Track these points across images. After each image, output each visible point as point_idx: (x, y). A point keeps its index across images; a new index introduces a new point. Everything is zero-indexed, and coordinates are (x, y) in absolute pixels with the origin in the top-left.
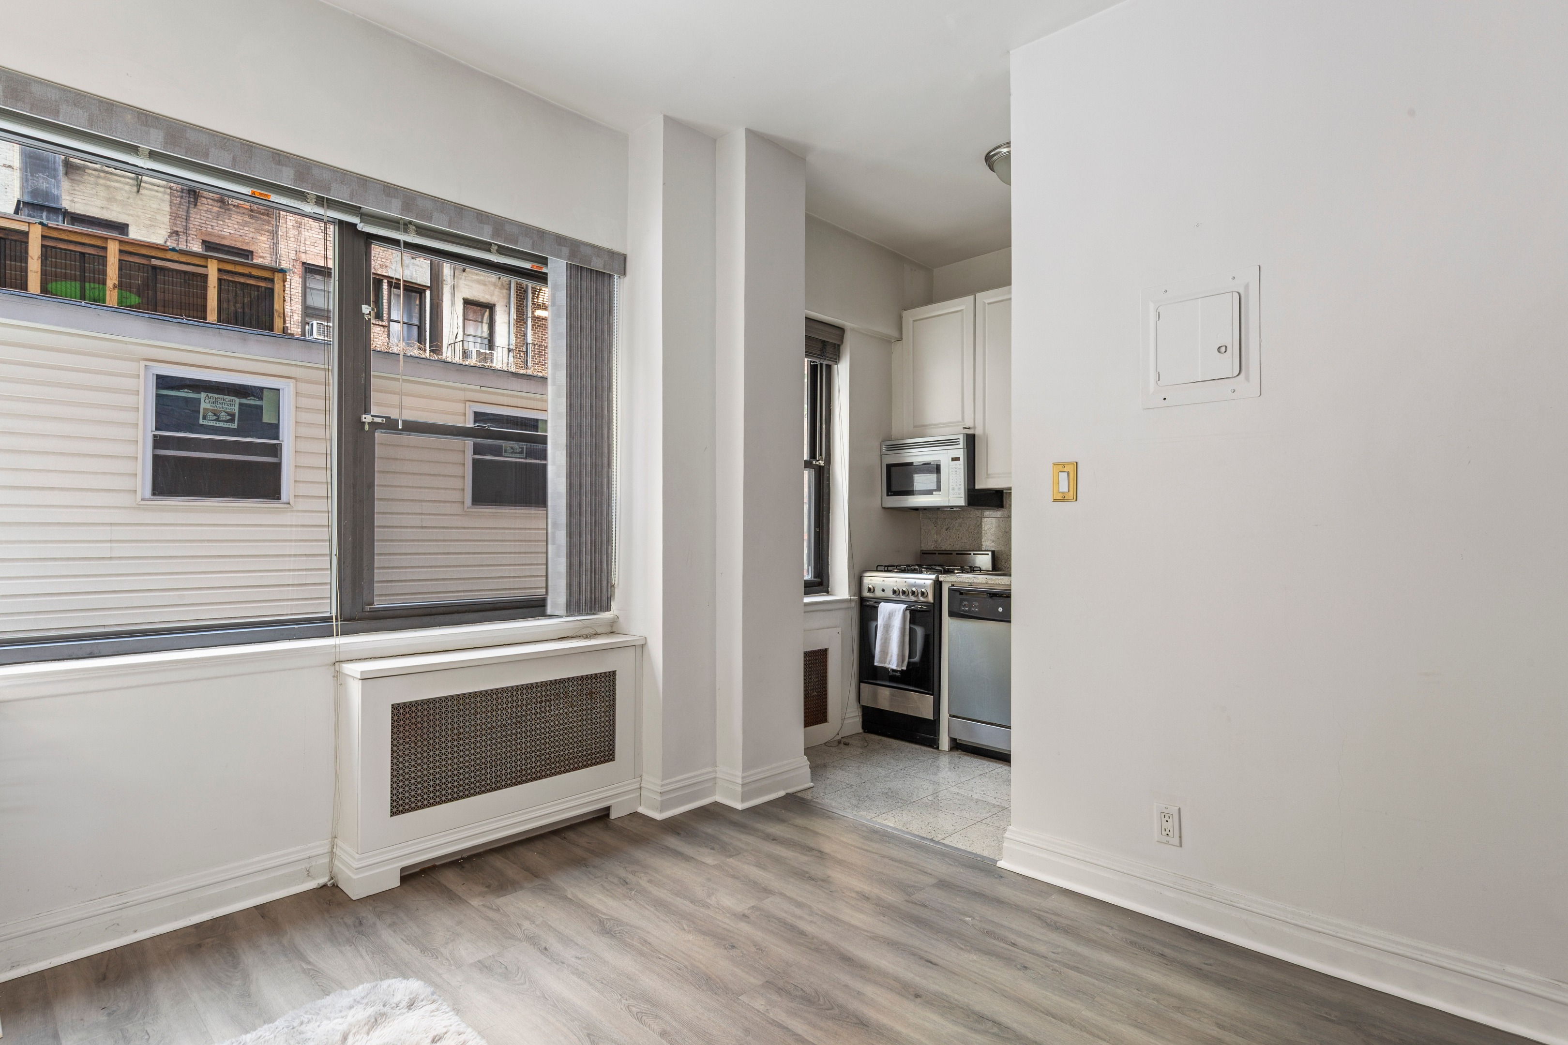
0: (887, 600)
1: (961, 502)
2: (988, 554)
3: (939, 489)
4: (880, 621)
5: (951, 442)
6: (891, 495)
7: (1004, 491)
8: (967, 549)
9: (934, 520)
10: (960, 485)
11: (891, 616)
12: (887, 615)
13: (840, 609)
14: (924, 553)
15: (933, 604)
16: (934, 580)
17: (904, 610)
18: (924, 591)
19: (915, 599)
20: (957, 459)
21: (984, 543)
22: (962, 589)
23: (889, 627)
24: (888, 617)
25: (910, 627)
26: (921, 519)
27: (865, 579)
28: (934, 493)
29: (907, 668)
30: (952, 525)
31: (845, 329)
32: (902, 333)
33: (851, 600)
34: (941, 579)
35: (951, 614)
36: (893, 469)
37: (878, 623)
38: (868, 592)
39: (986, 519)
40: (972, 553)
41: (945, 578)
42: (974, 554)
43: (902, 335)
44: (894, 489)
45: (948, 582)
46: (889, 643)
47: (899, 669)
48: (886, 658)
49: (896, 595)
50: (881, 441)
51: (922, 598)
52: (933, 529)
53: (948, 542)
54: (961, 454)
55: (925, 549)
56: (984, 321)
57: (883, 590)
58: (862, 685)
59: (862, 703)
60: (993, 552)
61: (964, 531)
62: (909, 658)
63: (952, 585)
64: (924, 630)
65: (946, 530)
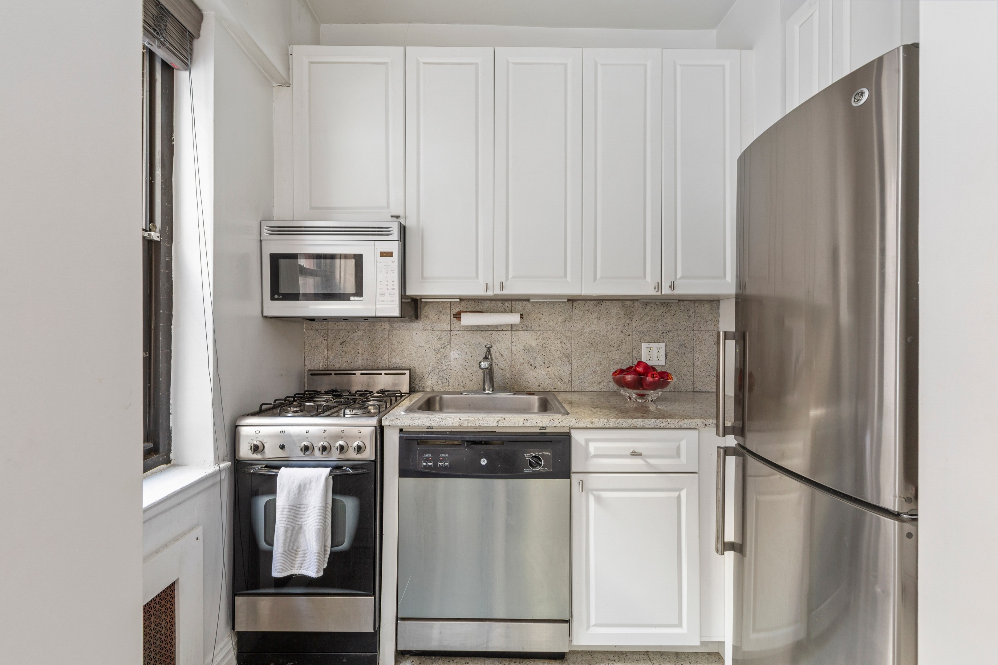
0: (289, 463)
1: (395, 312)
2: (405, 374)
3: (359, 292)
4: (282, 500)
5: (378, 231)
6: (279, 300)
8: (376, 366)
9: (323, 332)
10: (393, 289)
11: (301, 490)
12: (293, 488)
14: (314, 374)
15: (375, 461)
16: (376, 427)
17: (326, 477)
18: (361, 444)
19: (342, 456)
20: (390, 254)
21: (393, 359)
22: (422, 437)
23: (300, 508)
24: (297, 492)
25: (333, 500)
26: (304, 330)
27: (244, 431)
28: (352, 298)
29: (329, 563)
30: (349, 339)
31: (204, 13)
32: (291, 76)
33: (220, 471)
34: (384, 423)
35: (404, 473)
36: (282, 262)
37: (278, 504)
38: (250, 451)
39: (395, 332)
40: (383, 372)
41: (392, 420)
42: (385, 374)
43: (291, 79)
44: (283, 290)
45: (395, 427)
46: (299, 534)
47: (321, 574)
48: (295, 559)
49: (307, 453)
50: (260, 220)
51: (356, 454)
52: (322, 343)
53: (344, 359)
54: (394, 247)
55: (313, 368)
56: (418, 83)
57: (282, 447)
58: (239, 600)
59: (238, 628)
60: (410, 370)
61: (366, 345)
62: (332, 547)
63: (401, 430)
64: (359, 502)
65: (341, 344)
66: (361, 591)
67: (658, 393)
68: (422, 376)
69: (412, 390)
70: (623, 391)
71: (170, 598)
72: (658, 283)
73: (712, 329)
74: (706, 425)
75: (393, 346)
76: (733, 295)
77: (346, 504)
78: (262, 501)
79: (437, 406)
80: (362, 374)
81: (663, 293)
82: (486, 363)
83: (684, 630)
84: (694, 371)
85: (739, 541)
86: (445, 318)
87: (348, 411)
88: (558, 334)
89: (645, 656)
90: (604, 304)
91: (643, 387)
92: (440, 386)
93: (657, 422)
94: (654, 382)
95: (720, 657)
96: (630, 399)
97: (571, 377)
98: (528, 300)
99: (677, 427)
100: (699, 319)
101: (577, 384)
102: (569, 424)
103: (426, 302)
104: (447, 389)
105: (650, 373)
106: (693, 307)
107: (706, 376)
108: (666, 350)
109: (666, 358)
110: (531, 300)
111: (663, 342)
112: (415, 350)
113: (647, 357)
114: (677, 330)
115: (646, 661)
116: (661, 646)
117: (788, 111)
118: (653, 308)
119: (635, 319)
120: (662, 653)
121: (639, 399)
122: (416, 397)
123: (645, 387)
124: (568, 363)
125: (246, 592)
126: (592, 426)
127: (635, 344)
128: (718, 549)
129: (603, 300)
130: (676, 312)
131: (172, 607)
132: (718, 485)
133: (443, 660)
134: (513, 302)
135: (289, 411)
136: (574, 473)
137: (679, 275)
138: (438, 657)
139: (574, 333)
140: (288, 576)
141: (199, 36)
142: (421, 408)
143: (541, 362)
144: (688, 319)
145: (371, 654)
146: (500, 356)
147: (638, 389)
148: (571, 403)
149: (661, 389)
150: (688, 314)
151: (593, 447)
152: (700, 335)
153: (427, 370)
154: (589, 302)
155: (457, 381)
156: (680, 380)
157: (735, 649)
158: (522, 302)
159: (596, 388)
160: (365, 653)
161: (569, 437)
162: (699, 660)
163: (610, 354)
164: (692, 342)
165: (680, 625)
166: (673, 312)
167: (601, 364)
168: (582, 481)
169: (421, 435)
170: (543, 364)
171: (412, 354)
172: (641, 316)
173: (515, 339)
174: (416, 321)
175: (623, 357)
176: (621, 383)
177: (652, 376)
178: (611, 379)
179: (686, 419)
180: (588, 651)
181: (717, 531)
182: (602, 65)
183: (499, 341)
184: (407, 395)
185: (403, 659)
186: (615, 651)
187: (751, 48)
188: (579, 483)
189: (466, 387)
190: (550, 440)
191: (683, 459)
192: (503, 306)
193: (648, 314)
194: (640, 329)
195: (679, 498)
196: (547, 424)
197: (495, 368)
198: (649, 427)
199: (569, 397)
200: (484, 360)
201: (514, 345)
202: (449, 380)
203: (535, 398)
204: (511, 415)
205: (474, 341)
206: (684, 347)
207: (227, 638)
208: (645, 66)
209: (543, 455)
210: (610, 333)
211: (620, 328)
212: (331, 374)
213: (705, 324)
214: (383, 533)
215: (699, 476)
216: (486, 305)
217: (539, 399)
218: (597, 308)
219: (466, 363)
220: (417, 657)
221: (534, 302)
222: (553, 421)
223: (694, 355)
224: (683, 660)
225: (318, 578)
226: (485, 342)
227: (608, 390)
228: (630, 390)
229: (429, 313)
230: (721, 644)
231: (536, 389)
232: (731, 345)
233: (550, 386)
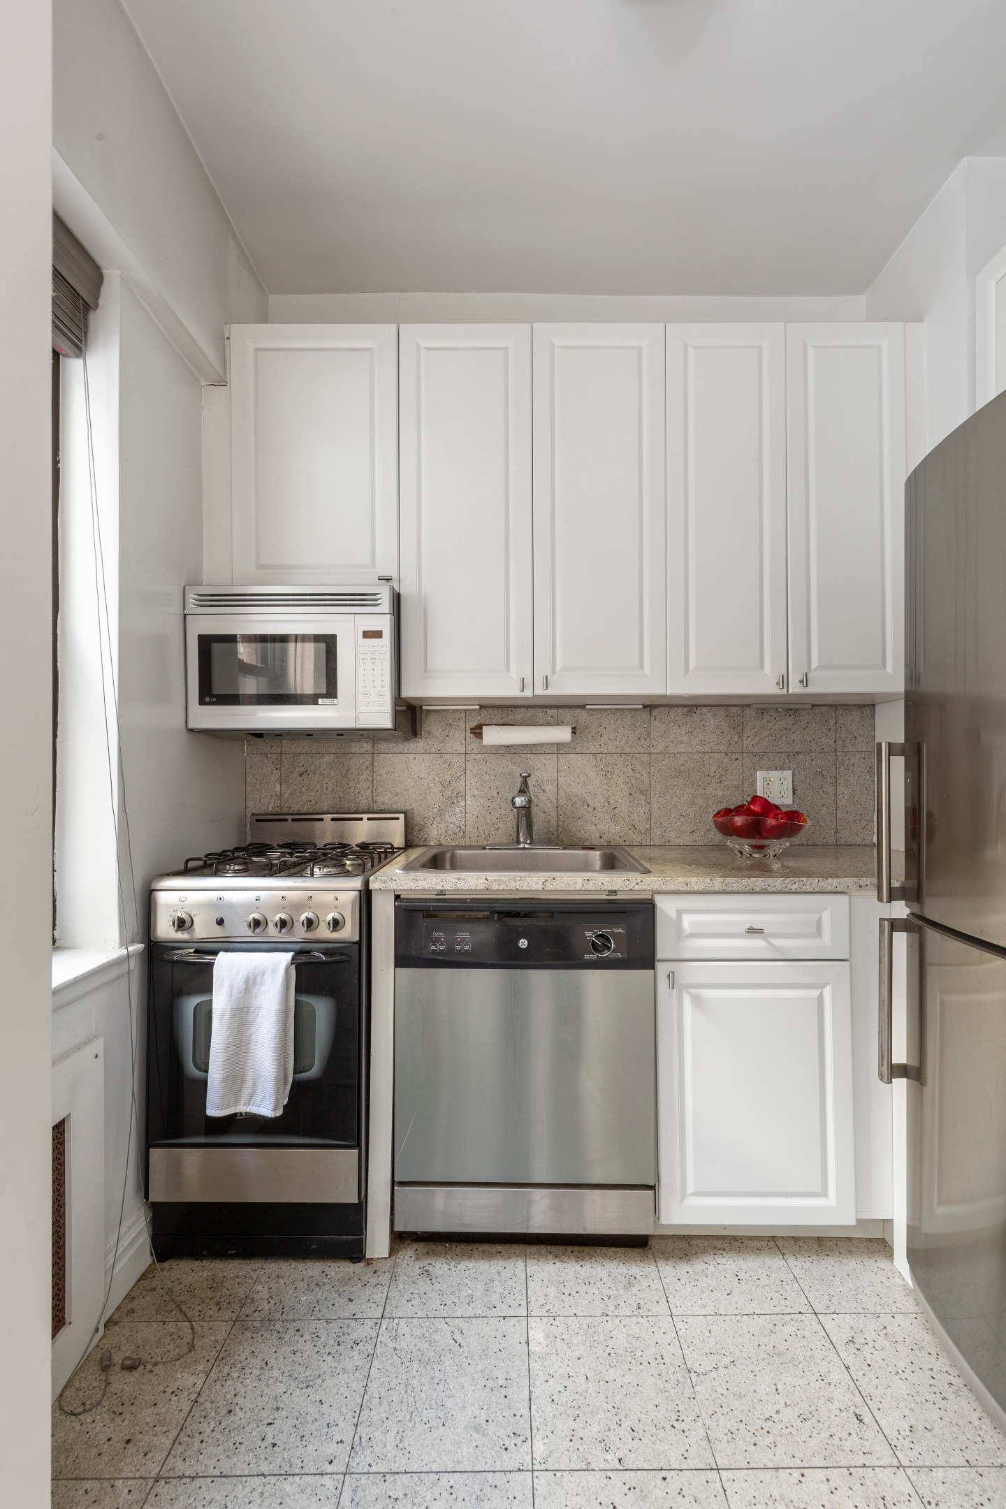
0: (230, 945)
1: (386, 721)
2: (398, 819)
3: (331, 692)
4: (221, 1000)
5: (361, 600)
6: (210, 703)
7: (424, 708)
8: (353, 809)
9: (274, 757)
10: (383, 687)
11: (250, 984)
12: (239, 983)
13: (96, 989)
14: (261, 819)
15: (359, 943)
16: (360, 891)
17: (287, 966)
18: (337, 916)
19: (310, 936)
20: (378, 634)
21: (379, 797)
22: (430, 906)
23: (247, 1012)
24: (243, 988)
25: (297, 1001)
26: (246, 754)
27: (163, 898)
28: (320, 701)
29: (290, 1097)
30: (313, 766)
31: (105, 271)
32: (227, 371)
33: (128, 956)
34: (372, 886)
35: (403, 960)
36: (216, 647)
37: (214, 1006)
38: (172, 927)
39: (382, 756)
40: (365, 816)
41: (385, 882)
42: (369, 819)
43: (228, 375)
44: (217, 690)
45: (388, 891)
46: (246, 1052)
47: (280, 1112)
48: (240, 1090)
49: (258, 931)
50: (183, 585)
51: (332, 932)
52: (272, 773)
53: (306, 797)
54: (384, 624)
55: (259, 812)
56: (419, 379)
57: (220, 922)
58: (155, 1154)
59: (153, 1197)
60: (405, 813)
61: (339, 776)
62: (295, 1073)
63: (397, 897)
64: (335, 1004)
65: (301, 776)
66: (338, 1140)
67: (785, 843)
68: (422, 823)
69: (409, 845)
70: (730, 842)
71: (58, 1143)
72: (783, 676)
73: (864, 749)
74: (860, 886)
75: (379, 778)
76: (899, 694)
77: (315, 1008)
78: (191, 1004)
79: (448, 865)
80: (332, 819)
81: (790, 692)
82: (523, 799)
83: (831, 1201)
84: (836, 813)
85: (915, 1063)
86: (457, 736)
87: (316, 870)
88: (629, 758)
89: (771, 1243)
90: (698, 711)
91: (761, 834)
92: (451, 838)
93: (785, 882)
94: (778, 826)
95: (885, 1245)
96: (742, 853)
97: (649, 823)
98: (583, 707)
99: (816, 890)
100: (843, 735)
101: (658, 833)
102: (651, 886)
103: (430, 710)
104: (460, 842)
105: (772, 813)
106: (834, 715)
107: (855, 821)
108: (793, 782)
109: (794, 793)
110: (588, 707)
111: (789, 769)
112: (412, 784)
113: (765, 792)
114: (811, 751)
115: (772, 1251)
116: (795, 1226)
117: (980, 404)
118: (773, 718)
119: (746, 735)
120: (796, 1239)
121: (754, 853)
122: (415, 854)
123: (764, 834)
124: (644, 802)
125: (166, 1142)
126: (686, 888)
127: (746, 773)
128: (882, 1075)
129: (697, 707)
130: (808, 723)
131: (60, 1157)
132: (882, 976)
133: (462, 1247)
134: (560, 710)
135: (228, 870)
136: (660, 961)
137: (814, 664)
138: (455, 1244)
139: (653, 757)
140: (230, 1115)
141: (97, 306)
142: (424, 866)
143: (602, 801)
144: (826, 735)
145: (353, 1237)
146: (541, 792)
147: (754, 838)
148: (650, 859)
149: (789, 837)
150: (827, 727)
151: (688, 921)
152: (845, 758)
153: (430, 813)
154: (676, 709)
155: (475, 830)
156: (815, 827)
157: (912, 1231)
158: (574, 709)
159: (686, 840)
160: (345, 1235)
161: (652, 905)
162: (854, 1249)
163: (708, 789)
164: (833, 769)
165: (824, 1194)
166: (804, 723)
167: (694, 803)
168: (673, 973)
169: (428, 904)
170: (606, 804)
171: (408, 790)
172: (756, 730)
173: (563, 766)
174: (414, 739)
175: (728, 793)
176: (727, 829)
177: (776, 817)
178: (712, 824)
179: (831, 877)
180: (683, 1236)
181: (881, 1047)
182: (695, 348)
183: (540, 768)
184: (401, 851)
185: (402, 1246)
186: (725, 1236)
187: (919, 319)
188: (669, 976)
189: (490, 840)
190: (624, 910)
191: (826, 938)
192: (546, 716)
193: (766, 728)
194: (754, 750)
195: (820, 999)
196: (619, 886)
197: (534, 810)
198: (774, 889)
199: (647, 851)
200: (521, 794)
201: (562, 775)
202: (464, 828)
203: (596, 854)
204: (563, 874)
205: (501, 770)
206: (821, 777)
207: (138, 1213)
208: (760, 348)
209: (612, 934)
210: (707, 756)
211: (723, 748)
212: (286, 820)
213: (853, 741)
214: (372, 1054)
215: (851, 965)
216: (520, 714)
217: (601, 855)
218: (688, 719)
219: (489, 804)
220: (423, 1243)
221: (592, 709)
222: (628, 882)
223: (836, 789)
224: (829, 1248)
225: (276, 1118)
226: (517, 770)
227: (705, 842)
228: (741, 839)
229: (432, 726)
230: (887, 1224)
231: (595, 842)
232: (899, 762)
233: (618, 837)
